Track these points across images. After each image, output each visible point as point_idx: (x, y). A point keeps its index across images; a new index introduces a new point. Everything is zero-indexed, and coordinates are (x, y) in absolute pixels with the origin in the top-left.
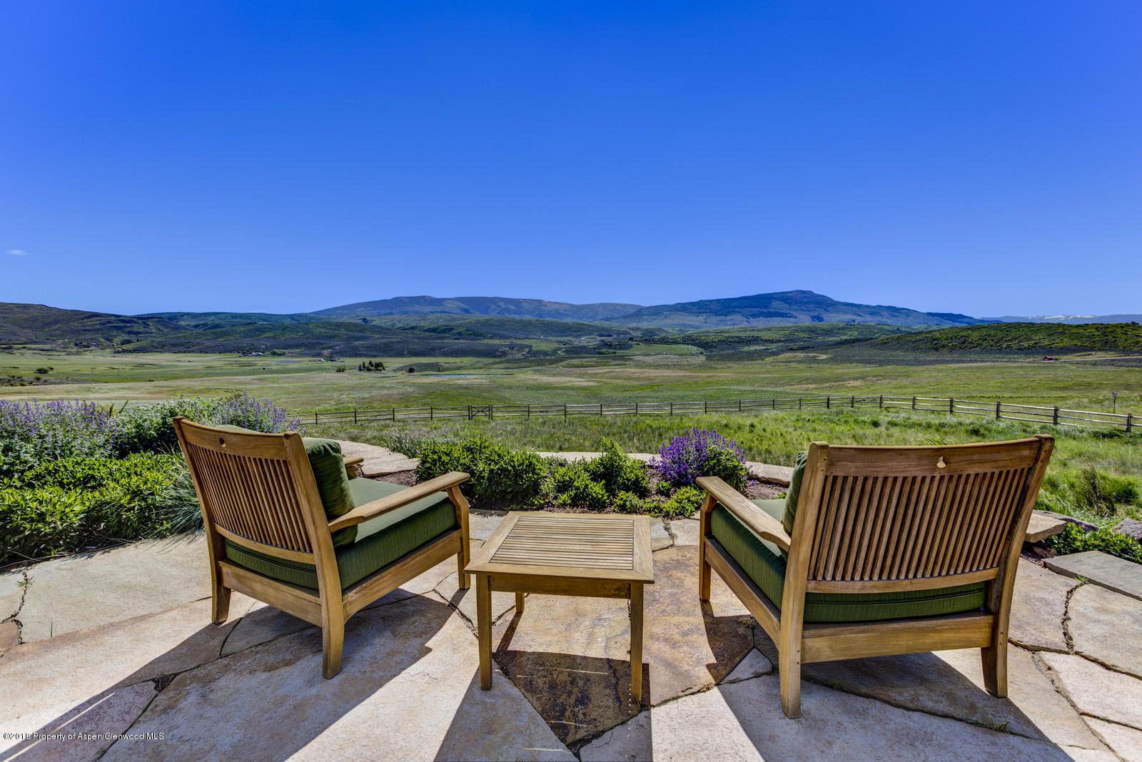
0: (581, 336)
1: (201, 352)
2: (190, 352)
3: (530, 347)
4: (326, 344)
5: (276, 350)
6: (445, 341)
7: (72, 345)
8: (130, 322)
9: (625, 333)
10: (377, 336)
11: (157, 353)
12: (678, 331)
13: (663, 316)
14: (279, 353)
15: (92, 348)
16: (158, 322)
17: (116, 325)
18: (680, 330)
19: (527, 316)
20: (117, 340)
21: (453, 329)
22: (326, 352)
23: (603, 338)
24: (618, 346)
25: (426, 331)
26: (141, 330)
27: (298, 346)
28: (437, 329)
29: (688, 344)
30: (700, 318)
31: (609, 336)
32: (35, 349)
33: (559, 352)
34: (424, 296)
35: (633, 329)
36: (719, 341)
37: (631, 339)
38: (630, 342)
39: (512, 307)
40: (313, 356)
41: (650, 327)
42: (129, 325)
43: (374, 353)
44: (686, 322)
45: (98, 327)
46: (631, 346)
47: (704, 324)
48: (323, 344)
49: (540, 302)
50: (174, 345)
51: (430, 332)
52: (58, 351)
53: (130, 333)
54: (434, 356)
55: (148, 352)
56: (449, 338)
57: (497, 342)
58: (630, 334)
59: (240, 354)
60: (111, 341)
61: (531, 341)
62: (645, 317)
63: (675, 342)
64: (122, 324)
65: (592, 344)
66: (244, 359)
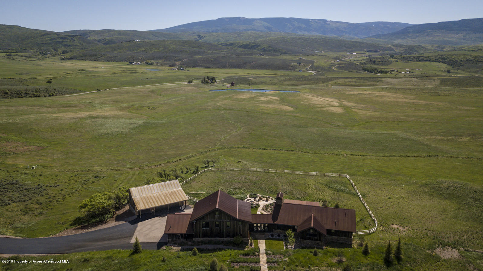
0: (354, 51)
1: (106, 61)
2: (100, 61)
3: (312, 62)
4: (177, 57)
5: (148, 61)
6: (254, 56)
7: (38, 53)
8: (65, 38)
9: (390, 49)
10: (209, 51)
11: (82, 61)
12: (436, 47)
13: (426, 34)
14: (150, 63)
15: (48, 56)
16: (79, 38)
17: (58, 40)
18: (439, 46)
19: (314, 32)
20: (60, 51)
21: (259, 46)
22: (178, 63)
23: (371, 54)
24: (380, 63)
25: (240, 47)
26: (71, 44)
27: (161, 58)
28: (248, 45)
29: (439, 62)
30: (460, 35)
31: (376, 52)
32: (22, 56)
33: (333, 68)
34: (240, 17)
35: (396, 46)
36: (467, 60)
37: (392, 56)
38: (391, 59)
39: (304, 26)
40: (170, 66)
41: (413, 44)
42: (64, 40)
43: (208, 65)
44: (445, 39)
45: (49, 42)
46: (391, 63)
47: (463, 41)
48: (175, 57)
49: (325, 21)
50: (91, 55)
51: (243, 48)
52: (33, 58)
53: (65, 45)
54: (246, 69)
55: (78, 60)
56: (257, 54)
57: (289, 57)
58: (393, 50)
59: (128, 63)
60: (57, 51)
61: (314, 57)
62: (410, 35)
63: (429, 60)
64: (61, 40)
65: (361, 59)
66: (130, 67)
